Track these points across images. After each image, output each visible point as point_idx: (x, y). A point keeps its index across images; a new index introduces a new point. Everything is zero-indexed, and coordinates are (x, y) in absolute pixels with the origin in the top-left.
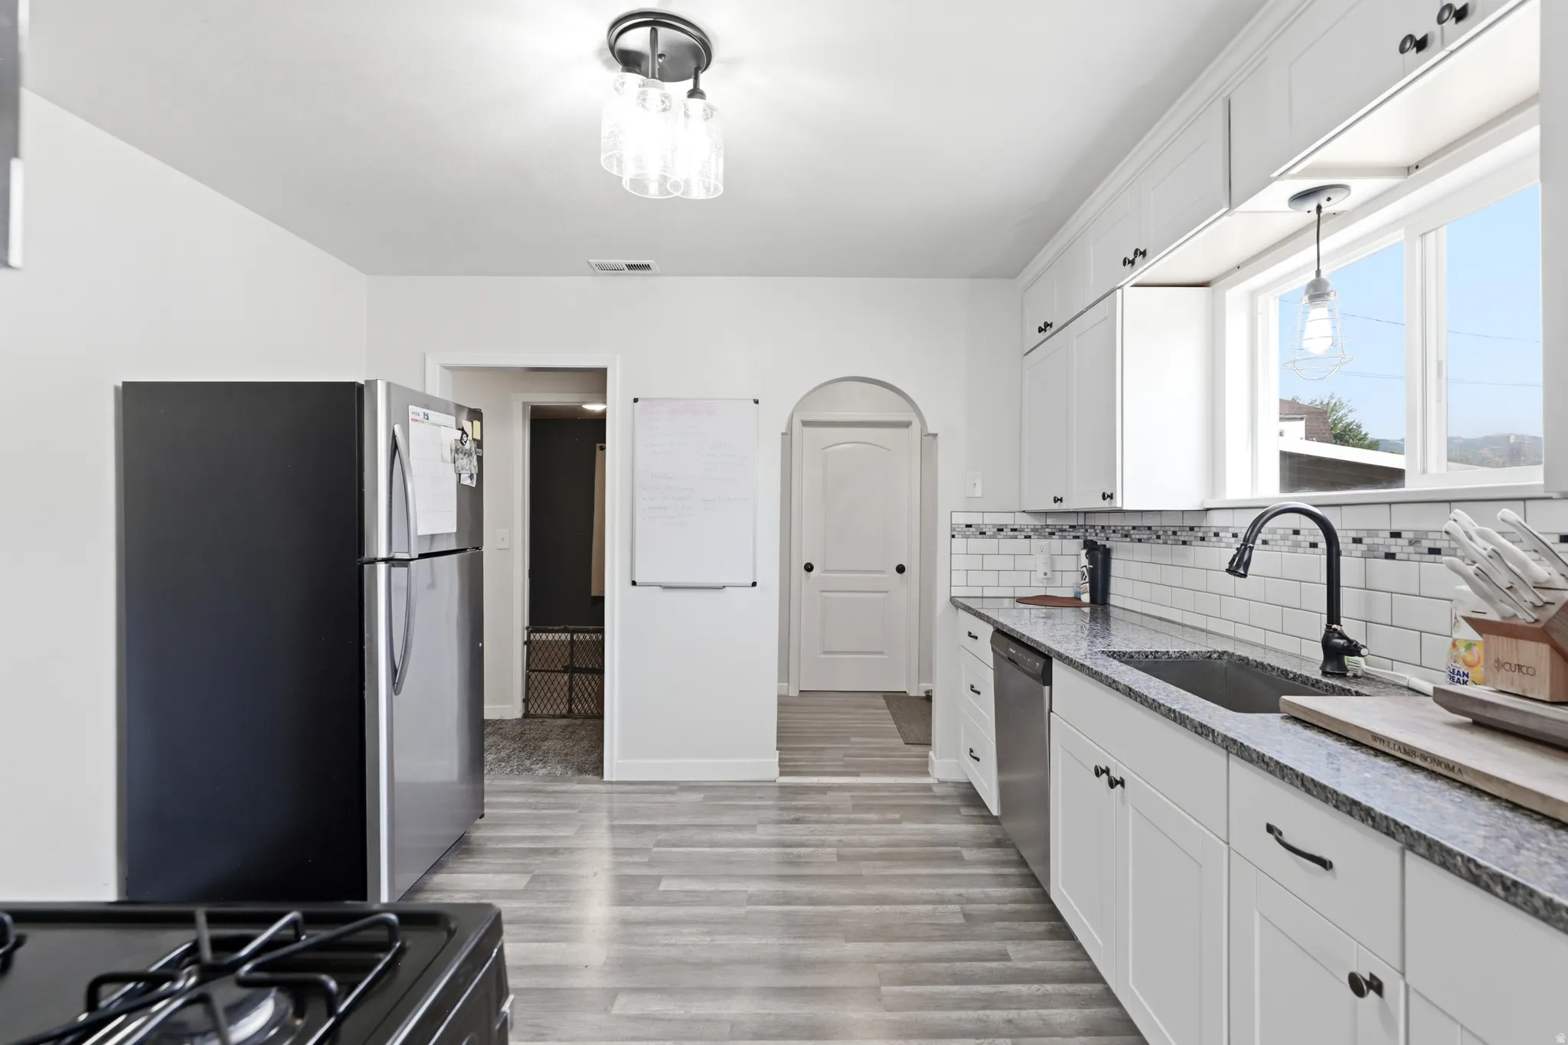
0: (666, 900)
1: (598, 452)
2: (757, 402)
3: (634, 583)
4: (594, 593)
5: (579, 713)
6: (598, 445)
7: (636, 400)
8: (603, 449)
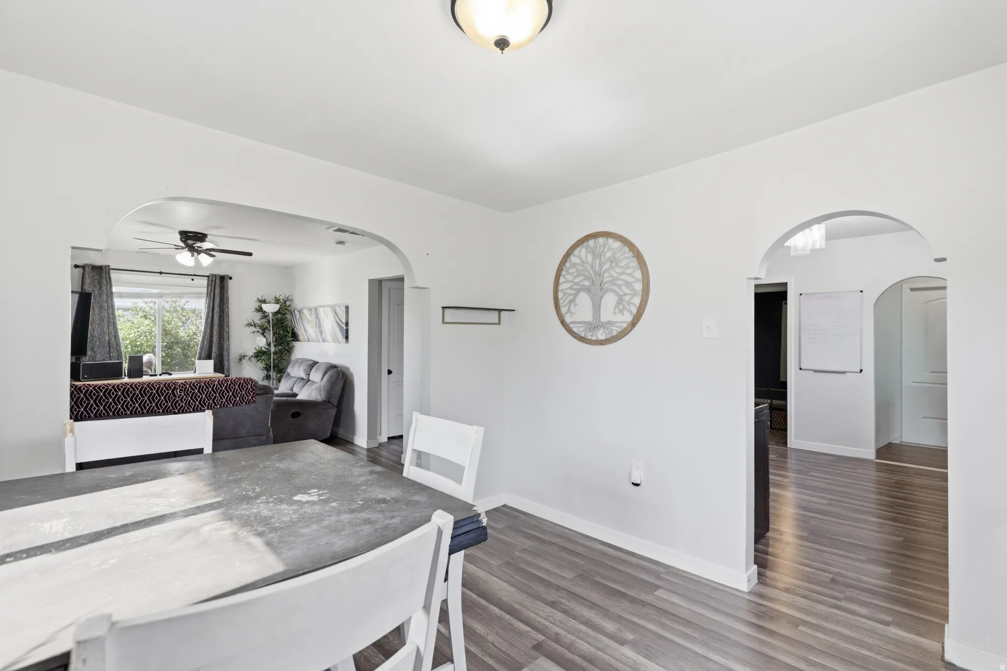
0: (812, 476)
1: (784, 305)
2: (862, 291)
3: (801, 369)
4: (782, 380)
5: (775, 428)
6: (784, 302)
7: (801, 294)
8: (786, 303)
